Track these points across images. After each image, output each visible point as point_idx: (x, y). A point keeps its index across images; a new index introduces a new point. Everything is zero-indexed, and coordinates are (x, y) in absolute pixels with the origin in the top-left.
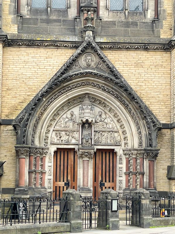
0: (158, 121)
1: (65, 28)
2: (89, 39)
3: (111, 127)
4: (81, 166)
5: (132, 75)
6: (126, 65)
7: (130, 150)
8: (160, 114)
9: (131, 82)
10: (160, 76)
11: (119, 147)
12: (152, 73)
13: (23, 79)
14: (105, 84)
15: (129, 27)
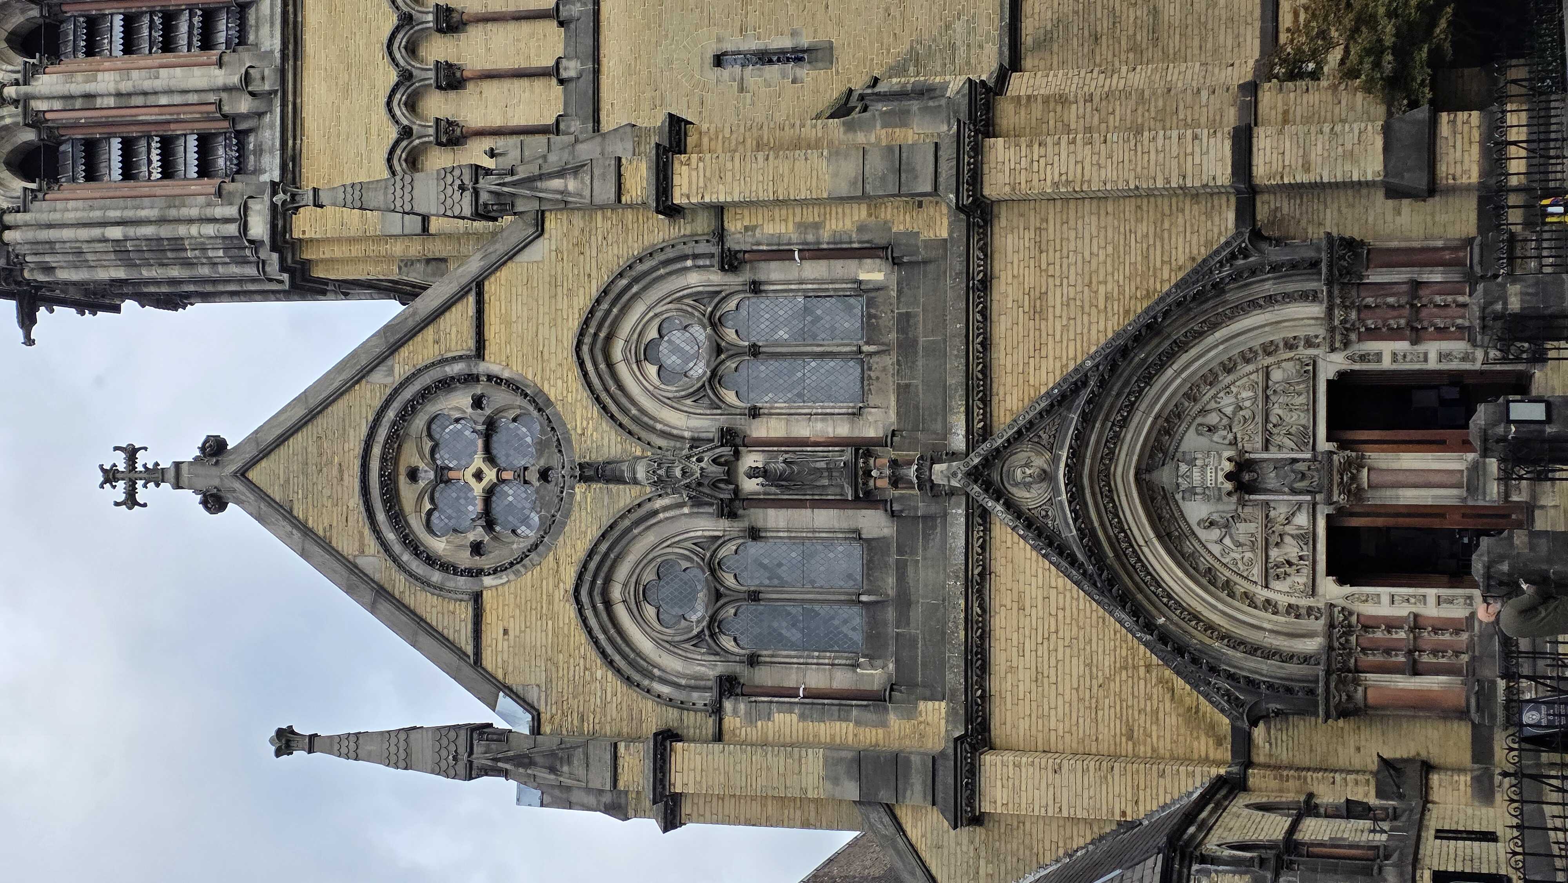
0: (1227, 243)
1: (925, 549)
2: (960, 475)
3: (1251, 394)
4: (1389, 493)
5: (1072, 329)
6: (1037, 347)
7: (1332, 330)
8: (1203, 232)
9: (1094, 332)
10: (1072, 234)
11: (1321, 364)
12: (1065, 260)
13: (1095, 687)
14: (1106, 419)
15: (915, 341)
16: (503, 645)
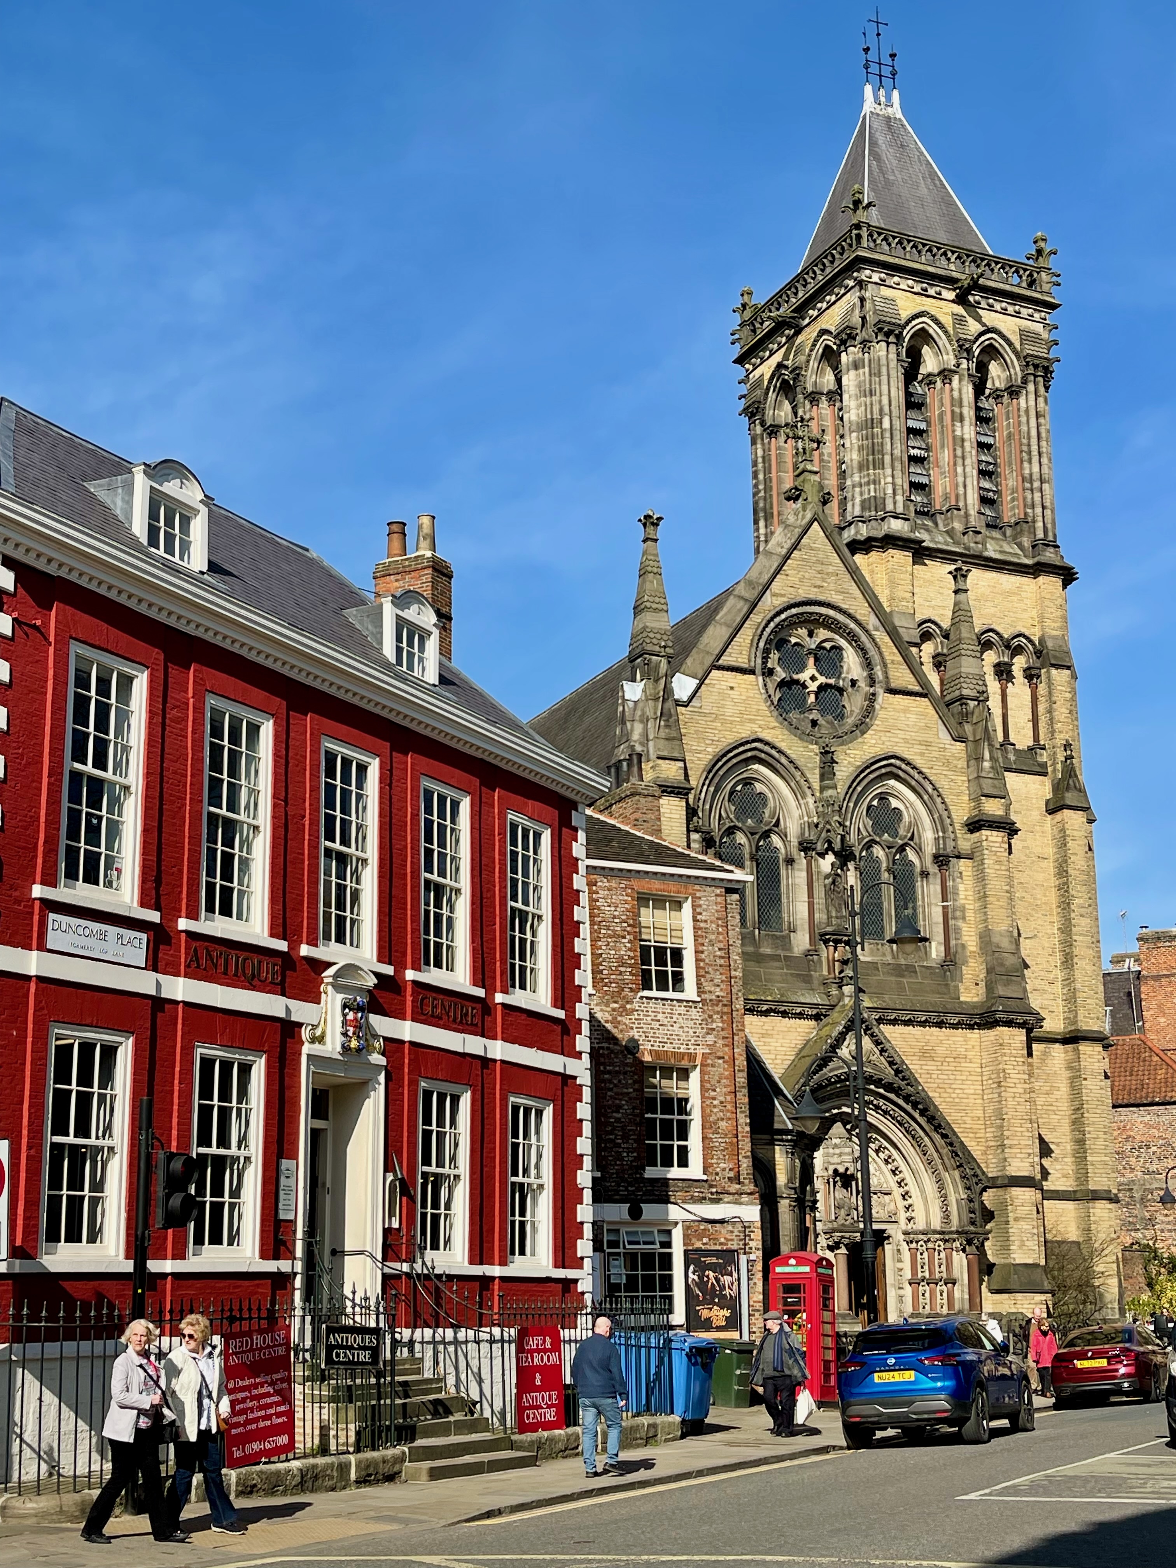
0: (983, 1172)
1: (792, 974)
3: (876, 1183)
7: (920, 1233)
11: (894, 1226)
15: (903, 976)
16: (724, 685)
